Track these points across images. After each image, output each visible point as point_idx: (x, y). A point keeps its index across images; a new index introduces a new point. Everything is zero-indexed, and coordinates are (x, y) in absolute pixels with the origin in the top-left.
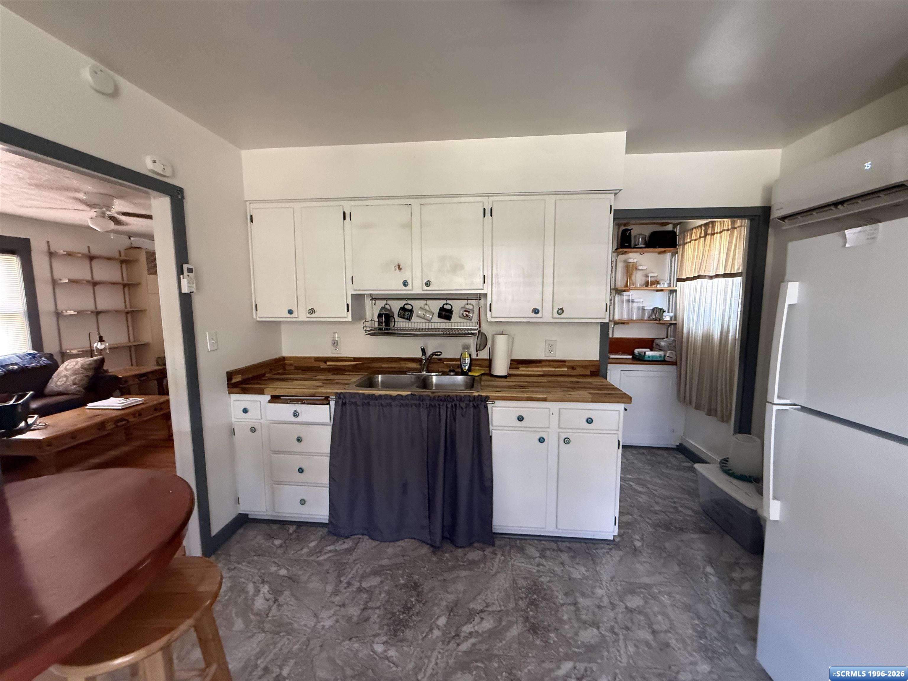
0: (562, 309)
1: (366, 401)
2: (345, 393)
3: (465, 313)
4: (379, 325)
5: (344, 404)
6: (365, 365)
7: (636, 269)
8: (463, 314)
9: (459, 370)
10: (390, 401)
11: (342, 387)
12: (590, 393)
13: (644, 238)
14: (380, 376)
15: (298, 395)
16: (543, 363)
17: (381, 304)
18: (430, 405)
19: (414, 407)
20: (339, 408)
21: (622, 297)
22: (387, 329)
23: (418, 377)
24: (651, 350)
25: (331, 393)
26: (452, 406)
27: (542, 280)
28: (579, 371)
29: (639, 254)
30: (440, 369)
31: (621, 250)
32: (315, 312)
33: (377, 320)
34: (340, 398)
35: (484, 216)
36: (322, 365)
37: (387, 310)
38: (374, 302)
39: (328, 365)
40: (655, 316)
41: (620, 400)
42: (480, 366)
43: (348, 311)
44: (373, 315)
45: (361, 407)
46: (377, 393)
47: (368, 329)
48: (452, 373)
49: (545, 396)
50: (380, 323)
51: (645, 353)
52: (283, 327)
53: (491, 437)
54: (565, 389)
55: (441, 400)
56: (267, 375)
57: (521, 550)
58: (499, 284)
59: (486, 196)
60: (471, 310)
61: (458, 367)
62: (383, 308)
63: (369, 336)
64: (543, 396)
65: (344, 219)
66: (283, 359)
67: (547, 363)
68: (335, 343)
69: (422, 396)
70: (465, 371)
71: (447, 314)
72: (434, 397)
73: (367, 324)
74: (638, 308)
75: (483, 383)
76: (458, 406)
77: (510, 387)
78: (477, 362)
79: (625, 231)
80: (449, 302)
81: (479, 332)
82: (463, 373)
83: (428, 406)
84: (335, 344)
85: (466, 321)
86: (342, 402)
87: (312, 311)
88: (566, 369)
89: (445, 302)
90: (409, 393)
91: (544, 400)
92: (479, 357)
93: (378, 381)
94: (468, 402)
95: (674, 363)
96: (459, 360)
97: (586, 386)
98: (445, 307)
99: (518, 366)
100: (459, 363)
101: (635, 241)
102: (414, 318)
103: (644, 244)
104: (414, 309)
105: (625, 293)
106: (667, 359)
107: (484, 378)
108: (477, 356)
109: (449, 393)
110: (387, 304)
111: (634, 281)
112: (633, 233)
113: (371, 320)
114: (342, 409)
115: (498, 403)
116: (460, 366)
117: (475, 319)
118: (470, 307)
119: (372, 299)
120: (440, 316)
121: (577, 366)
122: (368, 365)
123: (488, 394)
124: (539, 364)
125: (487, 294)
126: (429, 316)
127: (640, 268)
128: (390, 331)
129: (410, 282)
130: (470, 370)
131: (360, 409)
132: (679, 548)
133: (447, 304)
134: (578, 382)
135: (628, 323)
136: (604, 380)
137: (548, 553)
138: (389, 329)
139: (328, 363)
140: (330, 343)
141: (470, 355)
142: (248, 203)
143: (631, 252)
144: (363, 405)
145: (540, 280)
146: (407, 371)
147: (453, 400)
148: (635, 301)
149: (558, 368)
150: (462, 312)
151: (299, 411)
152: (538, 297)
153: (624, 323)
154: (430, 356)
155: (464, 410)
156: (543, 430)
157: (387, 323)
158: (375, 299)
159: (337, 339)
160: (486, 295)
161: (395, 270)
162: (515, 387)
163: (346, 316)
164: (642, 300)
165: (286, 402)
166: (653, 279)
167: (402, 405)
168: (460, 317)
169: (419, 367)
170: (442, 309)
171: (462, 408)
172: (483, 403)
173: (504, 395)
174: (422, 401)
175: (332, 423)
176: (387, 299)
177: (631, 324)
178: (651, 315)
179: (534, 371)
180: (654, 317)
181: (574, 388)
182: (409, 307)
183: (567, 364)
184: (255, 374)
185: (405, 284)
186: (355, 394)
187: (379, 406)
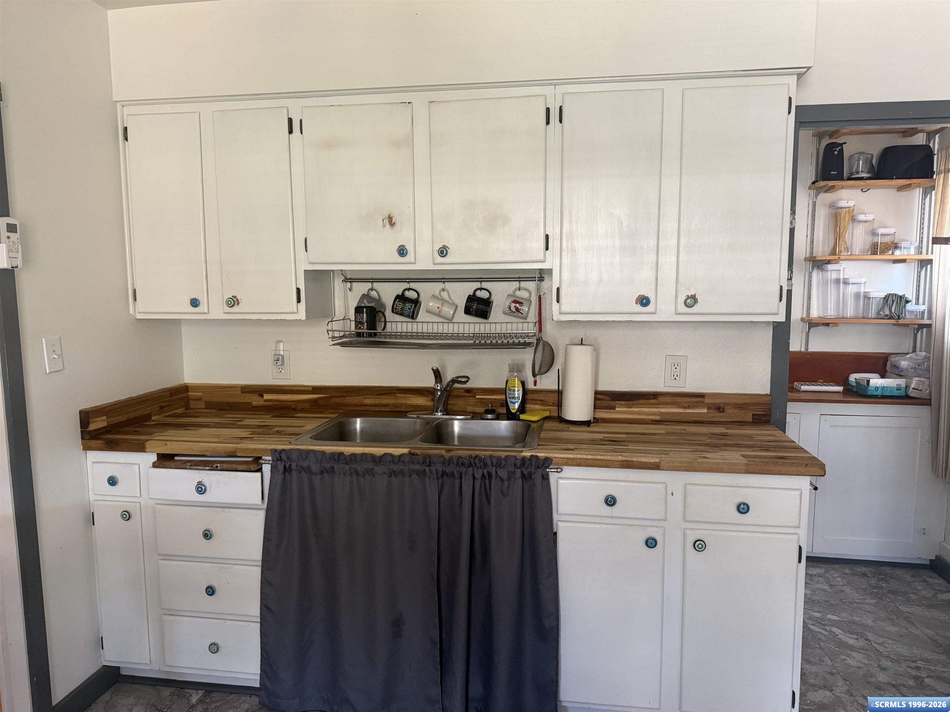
0: (693, 297)
1: (328, 466)
2: (290, 450)
3: (513, 305)
4: (356, 327)
5: (287, 470)
6: (334, 400)
7: (853, 219)
8: (510, 308)
9: (503, 410)
10: (370, 465)
11: (285, 439)
12: (743, 456)
13: (869, 161)
14: (358, 421)
15: (206, 453)
16: (661, 399)
17: (362, 288)
18: (444, 474)
19: (414, 476)
20: (280, 477)
21: (825, 274)
22: (370, 335)
23: (428, 422)
24: (883, 377)
25: (265, 451)
26: (483, 475)
27: (655, 243)
28: (731, 414)
29: (859, 191)
30: (469, 409)
31: (822, 183)
32: (238, 304)
33: (353, 317)
34: (281, 459)
35: (548, 123)
36: (256, 401)
37: (372, 299)
38: (349, 285)
39: (265, 401)
40: (890, 310)
41: (802, 469)
42: (542, 402)
43: (299, 301)
44: (346, 308)
45: (319, 477)
46: (347, 449)
47: (337, 334)
48: (489, 416)
49: (657, 460)
50: (358, 323)
51: (868, 382)
52: (185, 330)
53: (555, 534)
54: (699, 448)
55: (463, 464)
56: (153, 418)
58: (573, 250)
59: (551, 84)
60: (526, 299)
61: (502, 406)
62: (364, 296)
63: (339, 347)
64: (652, 460)
65: (291, 132)
66: (186, 388)
67: (669, 399)
68: (279, 360)
69: (429, 456)
70: (513, 411)
71: (481, 307)
72: (451, 458)
73: (335, 326)
74: (857, 295)
75: (543, 435)
76: (494, 474)
77: (593, 442)
78: (536, 396)
79: (830, 147)
80: (485, 285)
81: (539, 340)
82: (510, 416)
83: (440, 475)
84: (280, 363)
85: (516, 320)
86: (285, 466)
87: (233, 302)
88: (705, 411)
89: (477, 285)
90: (406, 451)
91: (656, 467)
92: (539, 386)
93: (356, 429)
94: (511, 469)
95: (925, 402)
96: (503, 391)
97: (740, 442)
98: (479, 294)
99: (613, 403)
100: (503, 397)
101: (851, 167)
102: (422, 315)
103: (868, 173)
104: (421, 299)
105: (830, 267)
106: (912, 393)
107: (548, 425)
108: (535, 384)
109: (477, 452)
110: (372, 289)
111: (849, 243)
112: (848, 151)
113: (344, 319)
114: (284, 479)
115: (568, 471)
116: (506, 405)
117: (533, 316)
118: (523, 294)
119: (347, 280)
120: (468, 311)
121: (727, 404)
122: (339, 400)
123: (550, 455)
124: (653, 401)
126: (448, 311)
127: (862, 217)
128: (376, 339)
129: (410, 248)
130: (522, 409)
131: (317, 479)
133: (481, 289)
134: (725, 435)
135: (835, 324)
136: (779, 433)
138: (375, 335)
139: (267, 397)
140: (270, 360)
141: (523, 384)
142: (119, 106)
143: (842, 188)
144: (322, 473)
145: (653, 243)
146: (407, 412)
147: (486, 465)
148: (851, 281)
149: (689, 407)
150: (508, 303)
151: (206, 482)
152: (647, 274)
153: (827, 325)
154: (448, 385)
155: (506, 483)
156: (655, 523)
157: (372, 325)
158: (351, 280)
159: (282, 353)
160: (550, 271)
161: (384, 226)
162: (602, 442)
163: (295, 311)
164: (863, 280)
165: (183, 466)
166: (887, 239)
167: (392, 474)
168: (504, 313)
169: (430, 404)
170: (472, 299)
171: (502, 480)
172: (540, 471)
173: (579, 456)
174: (429, 466)
175: (265, 506)
176: (373, 281)
177: (840, 327)
178: (882, 309)
179: (644, 413)
180: (887, 312)
181: (716, 447)
182: (411, 295)
183: (707, 401)
184: (132, 415)
185: (402, 251)
186: (308, 452)
187: (351, 474)
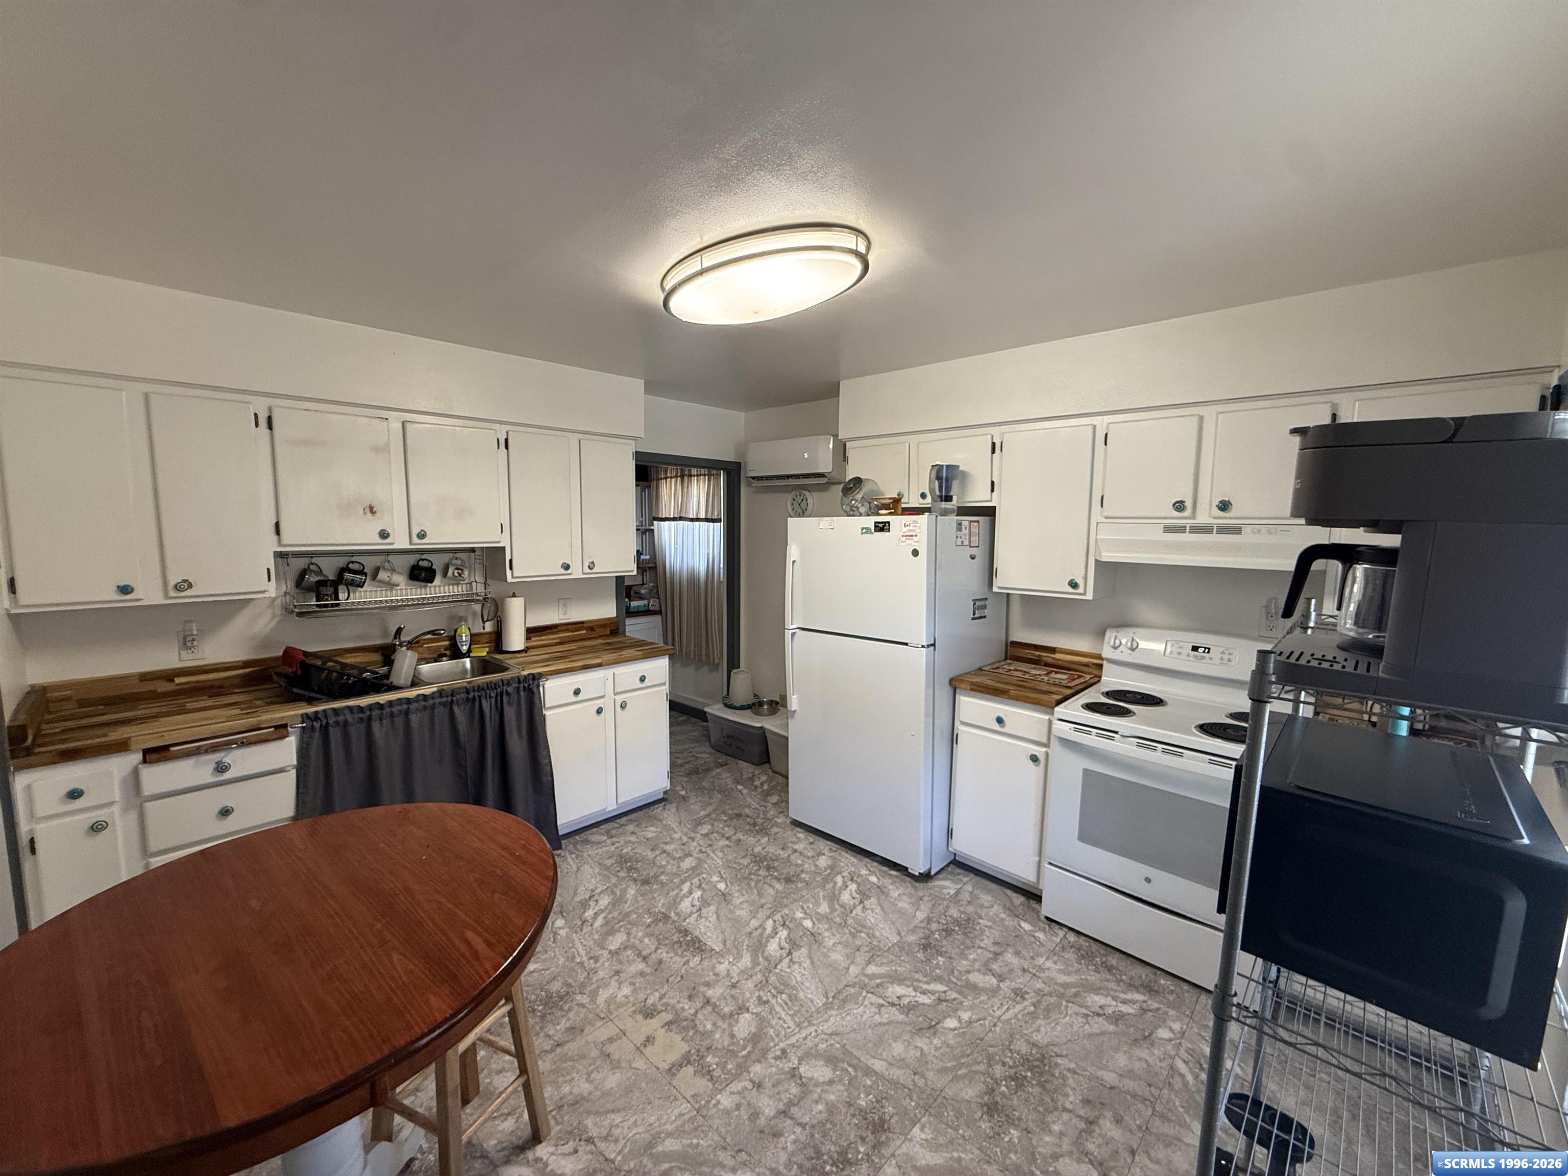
0: (593, 563)
1: (364, 716)
2: (325, 710)
3: (456, 571)
8: (453, 574)
16: (560, 628)
19: (441, 707)
22: (335, 605)
25: (294, 717)
28: (599, 631)
32: (191, 587)
34: (316, 720)
35: (498, 448)
36: (163, 687)
39: (177, 685)
43: (269, 580)
50: (323, 596)
55: (482, 690)
57: (587, 841)
59: (499, 423)
65: (257, 426)
67: (564, 627)
69: (455, 689)
70: (464, 652)
71: (424, 574)
72: (472, 688)
77: (549, 660)
80: (426, 556)
81: (485, 597)
87: (184, 585)
88: (586, 632)
90: (434, 689)
91: (600, 665)
95: (659, 612)
98: (421, 563)
99: (536, 635)
106: (651, 608)
107: (497, 656)
108: (484, 629)
110: (312, 564)
115: (551, 679)
120: (411, 578)
121: (595, 626)
123: (539, 671)
125: (504, 548)
129: (390, 532)
131: (353, 729)
132: (713, 782)
133: (423, 560)
137: (613, 832)
139: (177, 680)
141: (470, 630)
147: (498, 686)
149: (575, 631)
150: (452, 570)
156: (600, 699)
157: (336, 595)
159: (196, 633)
161: (365, 514)
163: (265, 589)
165: (194, 752)
170: (415, 567)
172: (535, 683)
173: (557, 668)
174: (455, 696)
182: (356, 567)
183: (586, 625)
185: (384, 535)
186: (343, 708)
